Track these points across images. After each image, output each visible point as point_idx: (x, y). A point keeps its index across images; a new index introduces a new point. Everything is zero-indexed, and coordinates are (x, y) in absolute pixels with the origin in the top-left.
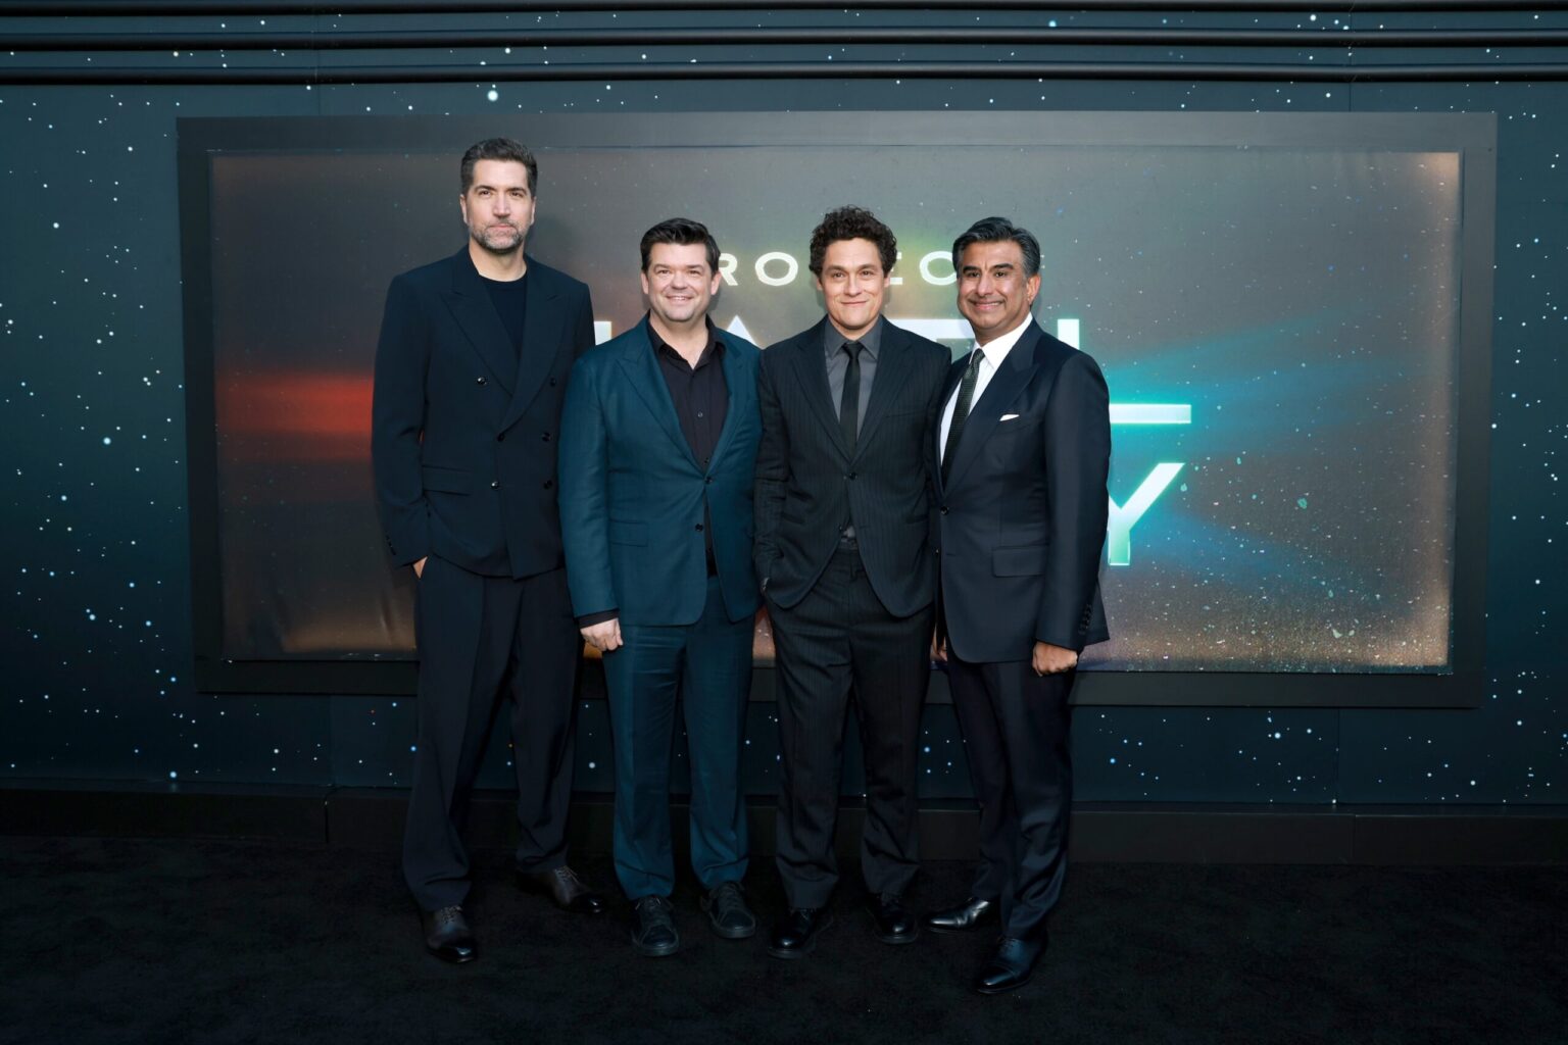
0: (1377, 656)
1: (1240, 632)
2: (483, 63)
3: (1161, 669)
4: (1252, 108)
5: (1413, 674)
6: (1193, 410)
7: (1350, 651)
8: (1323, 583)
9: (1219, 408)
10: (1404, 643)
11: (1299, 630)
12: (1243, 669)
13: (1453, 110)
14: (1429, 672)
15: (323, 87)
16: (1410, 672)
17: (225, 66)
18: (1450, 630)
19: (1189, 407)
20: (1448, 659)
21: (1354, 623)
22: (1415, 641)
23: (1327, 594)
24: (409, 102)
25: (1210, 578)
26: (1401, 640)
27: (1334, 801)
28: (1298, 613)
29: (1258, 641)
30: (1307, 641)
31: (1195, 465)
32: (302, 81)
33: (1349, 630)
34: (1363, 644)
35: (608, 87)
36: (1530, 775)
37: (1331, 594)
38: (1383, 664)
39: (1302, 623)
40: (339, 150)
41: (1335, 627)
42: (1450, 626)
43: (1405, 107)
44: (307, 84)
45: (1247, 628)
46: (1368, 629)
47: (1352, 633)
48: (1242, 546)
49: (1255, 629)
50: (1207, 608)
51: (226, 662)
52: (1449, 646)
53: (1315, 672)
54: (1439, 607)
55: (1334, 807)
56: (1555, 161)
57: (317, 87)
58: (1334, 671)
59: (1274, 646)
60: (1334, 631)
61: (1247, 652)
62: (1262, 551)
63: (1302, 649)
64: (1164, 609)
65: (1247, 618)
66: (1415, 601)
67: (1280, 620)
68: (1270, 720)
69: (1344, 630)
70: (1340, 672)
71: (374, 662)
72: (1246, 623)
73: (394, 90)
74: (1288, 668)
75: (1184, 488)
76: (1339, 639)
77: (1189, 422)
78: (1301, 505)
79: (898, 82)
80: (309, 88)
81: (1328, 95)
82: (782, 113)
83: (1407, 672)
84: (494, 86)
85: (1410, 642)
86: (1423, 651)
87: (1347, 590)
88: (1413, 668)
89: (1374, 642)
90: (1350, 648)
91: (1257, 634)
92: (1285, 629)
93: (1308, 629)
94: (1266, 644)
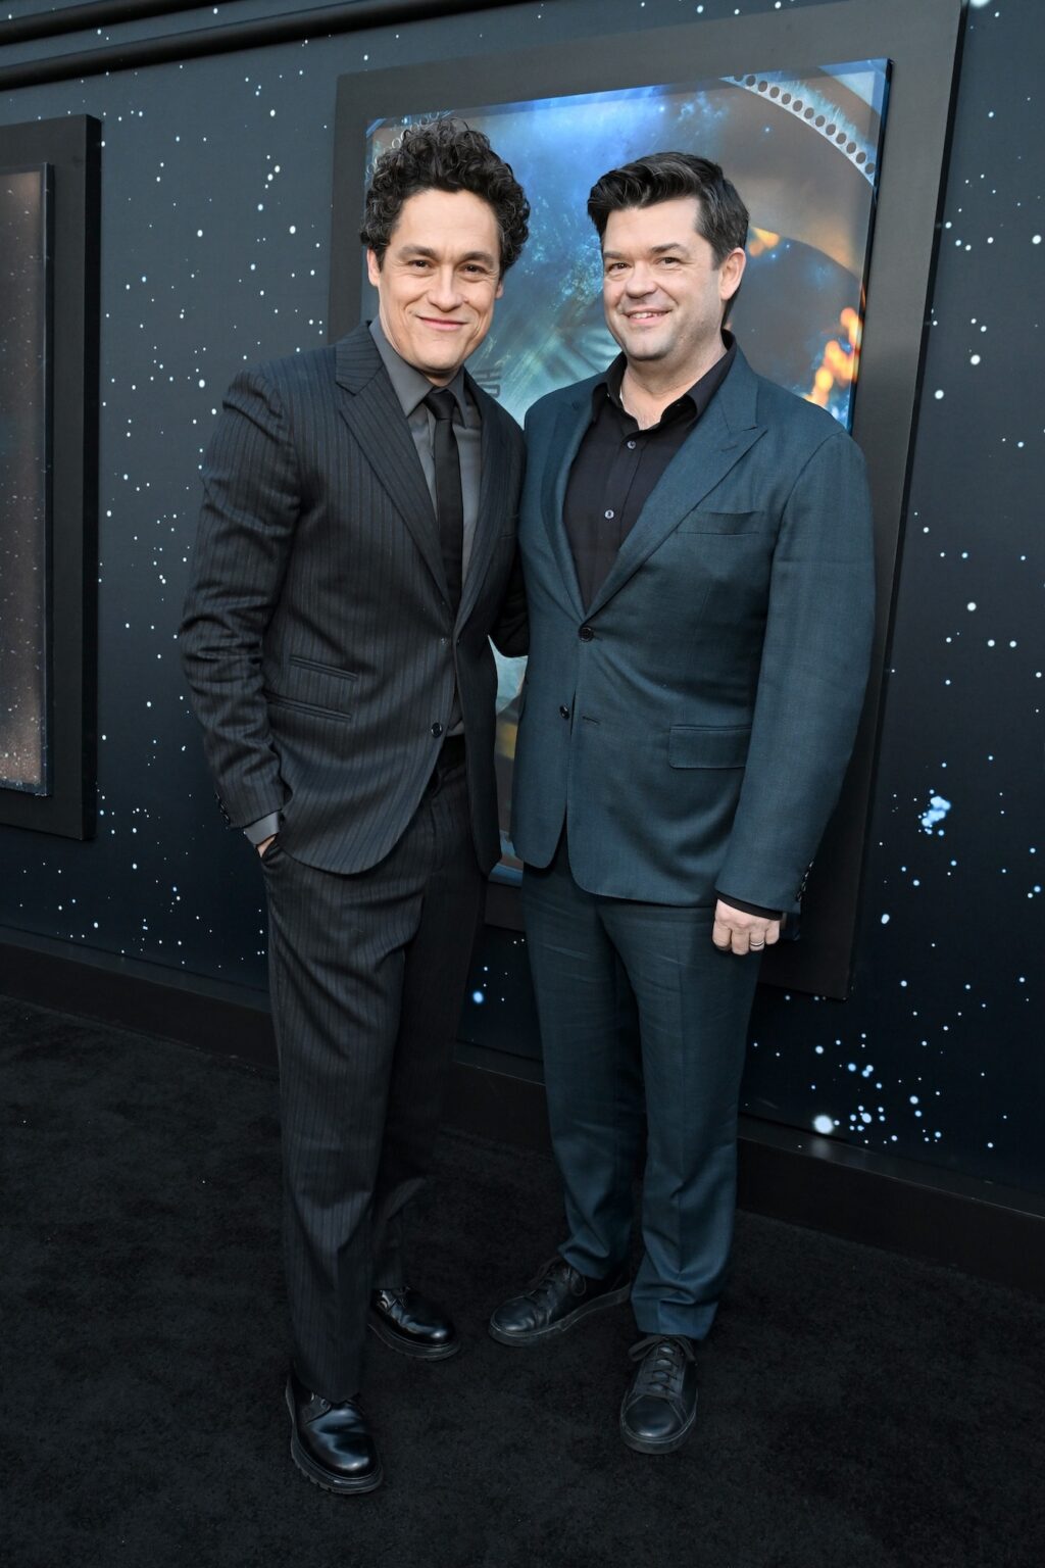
5: (14, 791)
10: (8, 754)
14: (27, 790)
16: (12, 788)
18: (42, 746)
20: (42, 778)
22: (13, 753)
26: (6, 750)
36: (145, 927)
42: (42, 740)
52: (43, 764)
54: (33, 719)
66: (14, 709)
85: (11, 755)
86: (21, 766)
88: (15, 784)
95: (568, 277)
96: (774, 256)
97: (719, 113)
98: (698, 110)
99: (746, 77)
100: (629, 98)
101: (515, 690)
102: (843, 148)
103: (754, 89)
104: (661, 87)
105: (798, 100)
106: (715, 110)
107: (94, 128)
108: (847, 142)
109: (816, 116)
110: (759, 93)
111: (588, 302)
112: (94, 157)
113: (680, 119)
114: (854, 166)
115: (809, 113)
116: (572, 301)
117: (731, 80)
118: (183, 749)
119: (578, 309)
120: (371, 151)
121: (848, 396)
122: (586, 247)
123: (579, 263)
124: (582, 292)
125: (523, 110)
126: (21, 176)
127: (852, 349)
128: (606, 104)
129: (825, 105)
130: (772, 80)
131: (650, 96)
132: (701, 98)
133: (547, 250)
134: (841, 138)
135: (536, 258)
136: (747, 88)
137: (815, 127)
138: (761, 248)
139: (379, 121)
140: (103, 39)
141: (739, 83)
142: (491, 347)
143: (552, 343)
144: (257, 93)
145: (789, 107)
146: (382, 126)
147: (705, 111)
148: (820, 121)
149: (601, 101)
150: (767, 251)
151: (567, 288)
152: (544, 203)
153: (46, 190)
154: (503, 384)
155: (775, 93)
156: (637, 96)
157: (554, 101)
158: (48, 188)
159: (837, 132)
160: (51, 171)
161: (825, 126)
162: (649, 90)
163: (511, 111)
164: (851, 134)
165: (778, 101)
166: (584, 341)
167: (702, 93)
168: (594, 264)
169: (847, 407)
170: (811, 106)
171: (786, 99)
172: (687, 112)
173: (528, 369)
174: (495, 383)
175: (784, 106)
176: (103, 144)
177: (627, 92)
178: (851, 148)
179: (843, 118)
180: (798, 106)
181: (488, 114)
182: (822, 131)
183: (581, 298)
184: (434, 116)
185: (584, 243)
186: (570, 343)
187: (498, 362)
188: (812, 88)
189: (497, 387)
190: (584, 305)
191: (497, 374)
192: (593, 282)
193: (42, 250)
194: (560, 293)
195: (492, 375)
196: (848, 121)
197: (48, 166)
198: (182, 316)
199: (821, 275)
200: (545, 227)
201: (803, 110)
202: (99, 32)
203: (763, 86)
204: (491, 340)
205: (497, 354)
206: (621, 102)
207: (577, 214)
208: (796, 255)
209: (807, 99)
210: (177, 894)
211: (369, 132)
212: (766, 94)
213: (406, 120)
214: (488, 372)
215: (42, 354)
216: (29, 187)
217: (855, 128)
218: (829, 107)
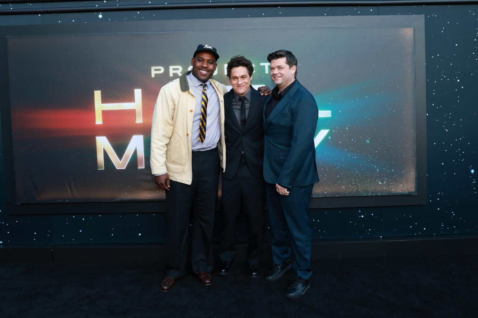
0: (393, 190)
1: (349, 183)
2: (97, 6)
3: (324, 197)
4: (347, 15)
5: (404, 195)
6: (332, 112)
7: (384, 188)
8: (375, 167)
9: (340, 111)
10: (401, 185)
11: (368, 182)
12: (351, 196)
13: (411, 14)
14: (410, 194)
15: (44, 15)
17: (11, 9)
18: (416, 180)
19: (330, 111)
20: (416, 190)
21: (386, 179)
22: (405, 184)
23: (376, 170)
24: (73, 19)
25: (339, 167)
26: (400, 184)
27: (381, 237)
28: (368, 177)
29: (355, 186)
30: (371, 186)
31: (333, 130)
32: (37, 13)
34: (389, 186)
35: (138, 13)
36: (442, 225)
37: (378, 170)
38: (395, 192)
39: (369, 180)
40: (50, 35)
41: (379, 180)
42: (416, 179)
43: (396, 14)
44: (39, 14)
46: (390, 181)
47: (385, 182)
48: (349, 156)
49: (354, 182)
50: (339, 176)
51: (17, 204)
52: (416, 185)
53: (373, 195)
54: (412, 173)
55: (381, 238)
56: (443, 30)
57: (42, 15)
58: (380, 195)
59: (360, 188)
60: (379, 182)
61: (352, 190)
62: (356, 157)
63: (369, 188)
65: (351, 179)
66: (404, 172)
67: (362, 179)
68: (360, 211)
69: (382, 181)
70: (381, 195)
71: (66, 203)
72: (351, 181)
73: (68, 15)
74: (365, 195)
75: (330, 138)
76: (381, 185)
77: (331, 116)
78: (367, 142)
79: (233, 9)
80: (40, 15)
81: (371, 10)
82: (196, 20)
83: (402, 194)
84: (101, 13)
85: (403, 185)
87: (383, 169)
88: (405, 193)
89: (392, 185)
90: (384, 187)
91: (355, 184)
92: (363, 182)
93: (371, 182)
94: (357, 187)
118: (455, 174)
153: (414, 32)
210: (453, 214)
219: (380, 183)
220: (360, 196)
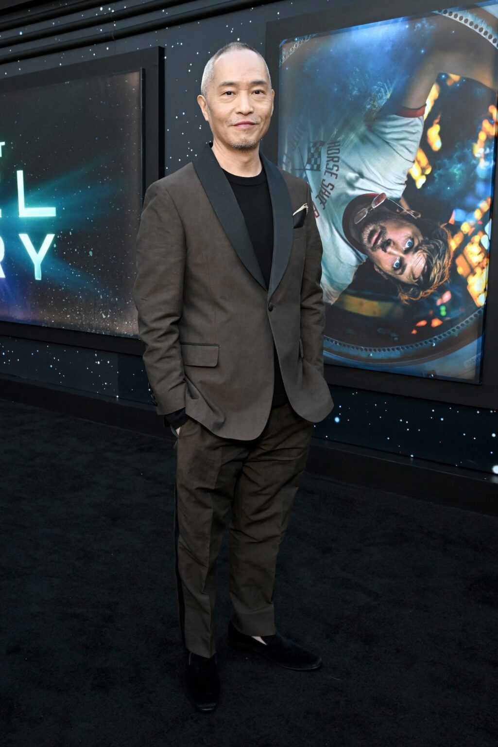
0: (117, 328)
1: (74, 312)
3: (52, 327)
5: (130, 338)
6: (56, 210)
8: (99, 292)
9: (64, 209)
10: (126, 323)
11: (91, 313)
12: (75, 329)
14: (135, 338)
19: (55, 208)
21: (110, 312)
22: (130, 322)
23: (100, 297)
25: (64, 287)
26: (125, 321)
27: (117, 397)
29: (79, 317)
30: (95, 319)
31: (58, 235)
33: (107, 315)
34: (113, 322)
37: (101, 297)
38: (119, 332)
39: (93, 310)
41: (103, 312)
45: (76, 311)
46: (114, 315)
48: (73, 273)
49: (79, 311)
50: (64, 301)
53: (98, 333)
55: (117, 399)
58: (104, 333)
59: (85, 320)
60: (103, 315)
61: (76, 322)
62: (79, 276)
63: (93, 322)
64: (51, 300)
65: (76, 306)
67: (86, 308)
68: (96, 355)
69: (106, 314)
70: (106, 334)
72: (75, 308)
74: (89, 330)
75: (55, 246)
77: (54, 215)
78: (91, 254)
83: (128, 337)
85: (128, 323)
86: (133, 327)
87: (107, 295)
88: (130, 335)
89: (116, 321)
90: (108, 323)
91: (79, 313)
92: (87, 312)
93: (95, 313)
94: (82, 318)
95: (368, 100)
96: (458, 85)
97: (432, 26)
98: (423, 25)
99: (443, 10)
100: (392, 23)
101: (349, 280)
102: (487, 37)
103: (447, 15)
104: (406, 17)
105: (466, 19)
106: (431, 25)
107: (162, 51)
108: (488, 34)
109: (474, 24)
110: (449, 17)
111: (378, 110)
112: (162, 63)
113: (415, 30)
114: (492, 45)
115: (471, 24)
116: (370, 110)
117: (437, 12)
119: (373, 113)
120: (282, 53)
121: (493, 143)
122: (376, 87)
123: (373, 94)
124: (375, 106)
125: (347, 31)
126: (131, 74)
127: (494, 122)
128: (383, 26)
129: (478, 19)
130: (455, 11)
131: (402, 21)
132: (424, 21)
133: (359, 89)
134: (486, 33)
135: (354, 93)
136: (444, 15)
137: (474, 29)
138: (452, 82)
139: (285, 40)
140: (165, 14)
141: (440, 13)
142: (335, 132)
143: (362, 129)
144: (232, 32)
145: (463, 22)
146: (286, 42)
147: (426, 26)
148: (476, 27)
149: (381, 25)
150: (455, 83)
151: (368, 105)
152: (357, 70)
153: (141, 79)
154: (341, 148)
155: (456, 16)
156: (396, 22)
157: (360, 26)
158: (143, 78)
159: (484, 31)
160: (144, 70)
161: (478, 28)
162: (401, 19)
163: (342, 32)
164: (490, 31)
165: (457, 19)
166: (376, 127)
167: (424, 19)
168: (379, 94)
169: (493, 147)
170: (472, 20)
171: (461, 18)
172: (418, 27)
173: (352, 141)
174: (338, 147)
175: (460, 21)
176: (165, 58)
177: (392, 20)
178: (490, 37)
179: (486, 25)
180: (466, 21)
181: (332, 34)
182: (477, 31)
183: (374, 109)
184: (308, 37)
185: (375, 85)
186: (370, 128)
187: (339, 139)
188: (472, 13)
189: (339, 149)
190: (375, 111)
191: (338, 144)
192: (380, 101)
193: (140, 103)
194: (365, 107)
195: (337, 144)
196: (488, 25)
197: (143, 69)
198: (200, 128)
199: (479, 91)
200: (357, 80)
201: (469, 22)
202: (163, 11)
203: (451, 14)
204: (336, 129)
205: (338, 135)
206: (389, 25)
207: (371, 73)
208: (468, 84)
209: (470, 18)
211: (280, 45)
212: (452, 17)
213: (296, 39)
214: (335, 143)
215: (140, 149)
216: (134, 79)
217: (492, 28)
218: (480, 21)
219: (104, 317)
220: (84, 332)
